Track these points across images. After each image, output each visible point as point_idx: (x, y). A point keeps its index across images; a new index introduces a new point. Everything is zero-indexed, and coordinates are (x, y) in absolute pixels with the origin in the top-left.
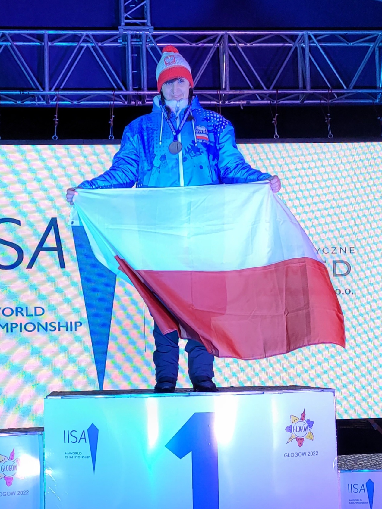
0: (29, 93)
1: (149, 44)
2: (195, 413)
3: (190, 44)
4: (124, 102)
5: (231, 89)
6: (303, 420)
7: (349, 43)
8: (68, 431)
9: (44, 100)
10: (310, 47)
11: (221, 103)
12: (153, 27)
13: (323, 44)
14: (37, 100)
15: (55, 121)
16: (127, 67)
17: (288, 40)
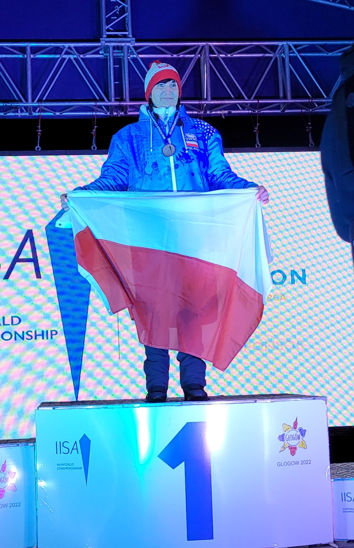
0: (12, 104)
1: (131, 56)
2: (188, 423)
3: (171, 56)
4: (106, 113)
5: (213, 99)
6: (295, 428)
7: (329, 53)
8: (60, 442)
9: (27, 111)
10: (290, 57)
11: (202, 112)
12: (134, 39)
13: (303, 55)
14: (19, 112)
15: (38, 132)
16: (109, 78)
17: (268, 50)
